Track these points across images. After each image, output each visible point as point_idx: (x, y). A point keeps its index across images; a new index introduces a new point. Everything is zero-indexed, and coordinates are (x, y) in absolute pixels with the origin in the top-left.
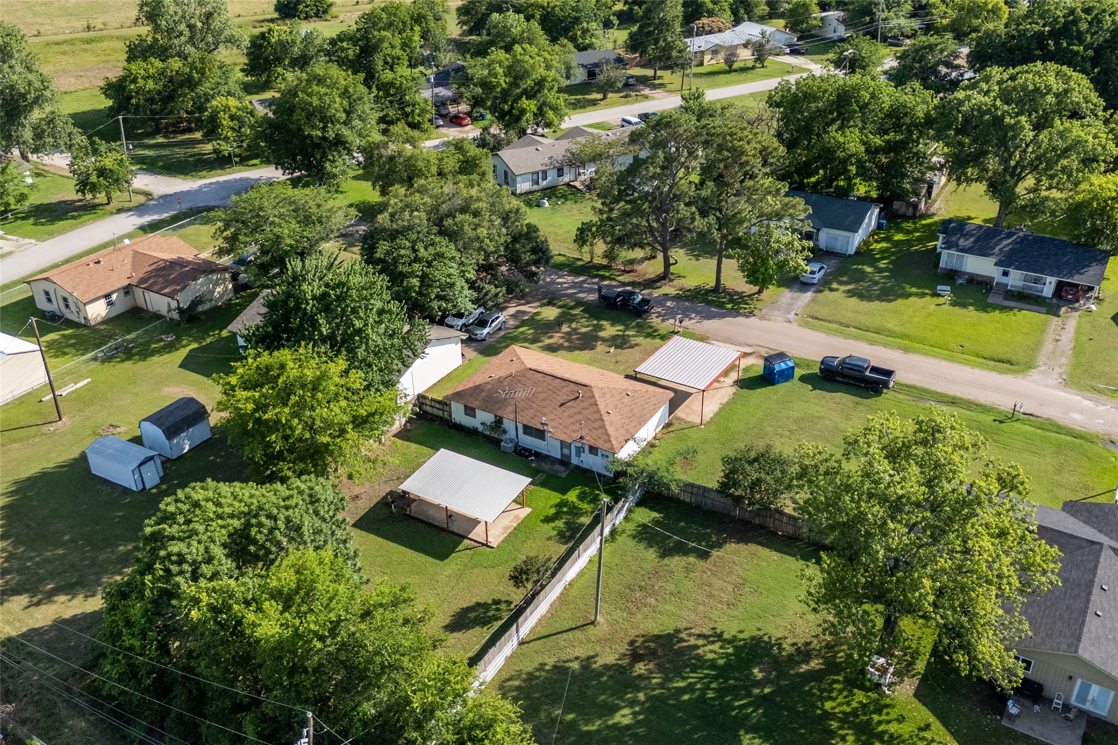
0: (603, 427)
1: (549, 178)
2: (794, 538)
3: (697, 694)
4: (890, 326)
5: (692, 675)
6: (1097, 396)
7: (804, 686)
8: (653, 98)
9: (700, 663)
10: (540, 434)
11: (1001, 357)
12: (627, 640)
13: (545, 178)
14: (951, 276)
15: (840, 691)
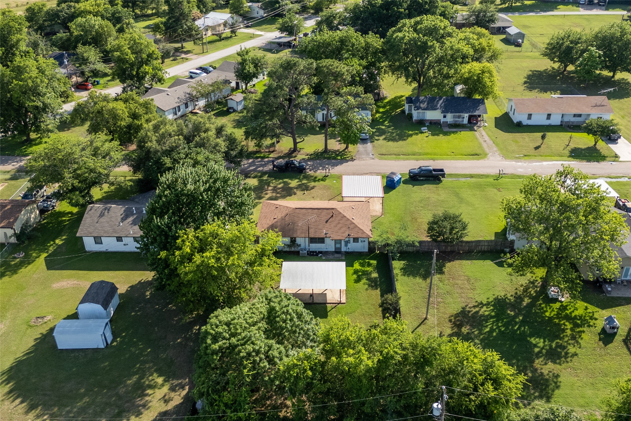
0: (356, 226)
1: (181, 110)
2: (469, 252)
3: (497, 330)
4: (417, 151)
5: (488, 324)
6: (519, 160)
7: (532, 311)
8: (191, 59)
9: (487, 318)
10: (321, 240)
11: (472, 153)
12: (447, 320)
13: (179, 111)
14: (421, 123)
15: (546, 307)
